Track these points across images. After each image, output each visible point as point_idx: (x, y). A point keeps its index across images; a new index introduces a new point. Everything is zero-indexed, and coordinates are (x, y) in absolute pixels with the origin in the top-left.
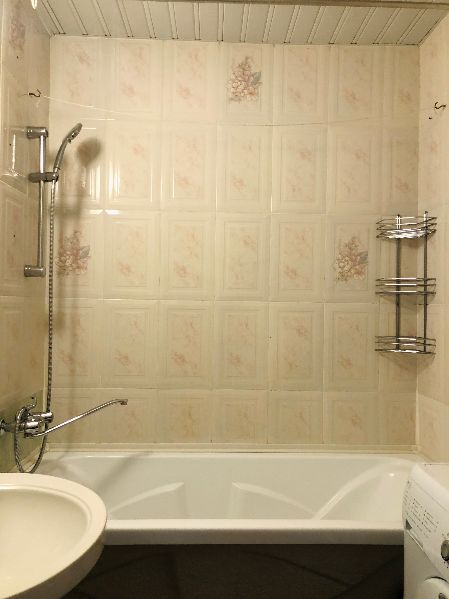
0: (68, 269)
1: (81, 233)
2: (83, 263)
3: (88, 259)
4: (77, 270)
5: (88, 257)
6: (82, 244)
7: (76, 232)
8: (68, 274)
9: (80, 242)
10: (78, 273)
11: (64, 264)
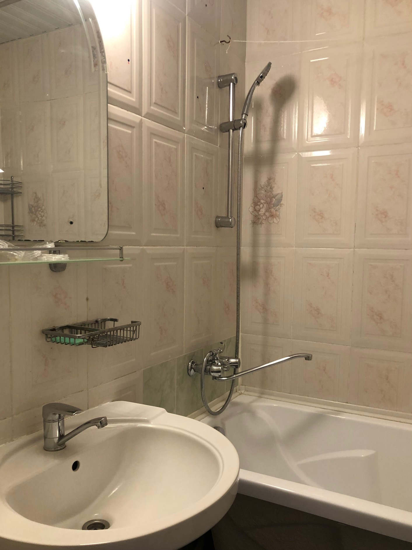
0: (262, 218)
1: (275, 180)
2: (276, 211)
3: (281, 206)
4: (270, 219)
5: (280, 204)
6: (276, 191)
7: (270, 179)
8: (261, 223)
9: (273, 189)
10: (272, 222)
11: (258, 213)
